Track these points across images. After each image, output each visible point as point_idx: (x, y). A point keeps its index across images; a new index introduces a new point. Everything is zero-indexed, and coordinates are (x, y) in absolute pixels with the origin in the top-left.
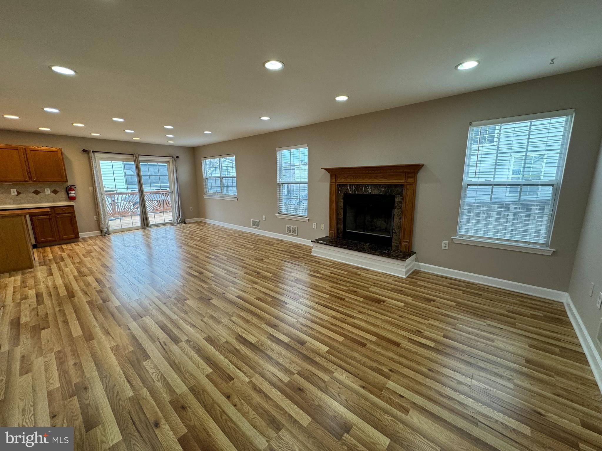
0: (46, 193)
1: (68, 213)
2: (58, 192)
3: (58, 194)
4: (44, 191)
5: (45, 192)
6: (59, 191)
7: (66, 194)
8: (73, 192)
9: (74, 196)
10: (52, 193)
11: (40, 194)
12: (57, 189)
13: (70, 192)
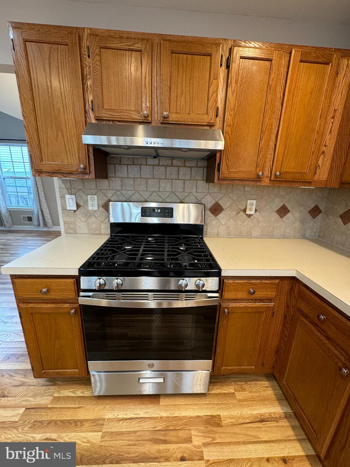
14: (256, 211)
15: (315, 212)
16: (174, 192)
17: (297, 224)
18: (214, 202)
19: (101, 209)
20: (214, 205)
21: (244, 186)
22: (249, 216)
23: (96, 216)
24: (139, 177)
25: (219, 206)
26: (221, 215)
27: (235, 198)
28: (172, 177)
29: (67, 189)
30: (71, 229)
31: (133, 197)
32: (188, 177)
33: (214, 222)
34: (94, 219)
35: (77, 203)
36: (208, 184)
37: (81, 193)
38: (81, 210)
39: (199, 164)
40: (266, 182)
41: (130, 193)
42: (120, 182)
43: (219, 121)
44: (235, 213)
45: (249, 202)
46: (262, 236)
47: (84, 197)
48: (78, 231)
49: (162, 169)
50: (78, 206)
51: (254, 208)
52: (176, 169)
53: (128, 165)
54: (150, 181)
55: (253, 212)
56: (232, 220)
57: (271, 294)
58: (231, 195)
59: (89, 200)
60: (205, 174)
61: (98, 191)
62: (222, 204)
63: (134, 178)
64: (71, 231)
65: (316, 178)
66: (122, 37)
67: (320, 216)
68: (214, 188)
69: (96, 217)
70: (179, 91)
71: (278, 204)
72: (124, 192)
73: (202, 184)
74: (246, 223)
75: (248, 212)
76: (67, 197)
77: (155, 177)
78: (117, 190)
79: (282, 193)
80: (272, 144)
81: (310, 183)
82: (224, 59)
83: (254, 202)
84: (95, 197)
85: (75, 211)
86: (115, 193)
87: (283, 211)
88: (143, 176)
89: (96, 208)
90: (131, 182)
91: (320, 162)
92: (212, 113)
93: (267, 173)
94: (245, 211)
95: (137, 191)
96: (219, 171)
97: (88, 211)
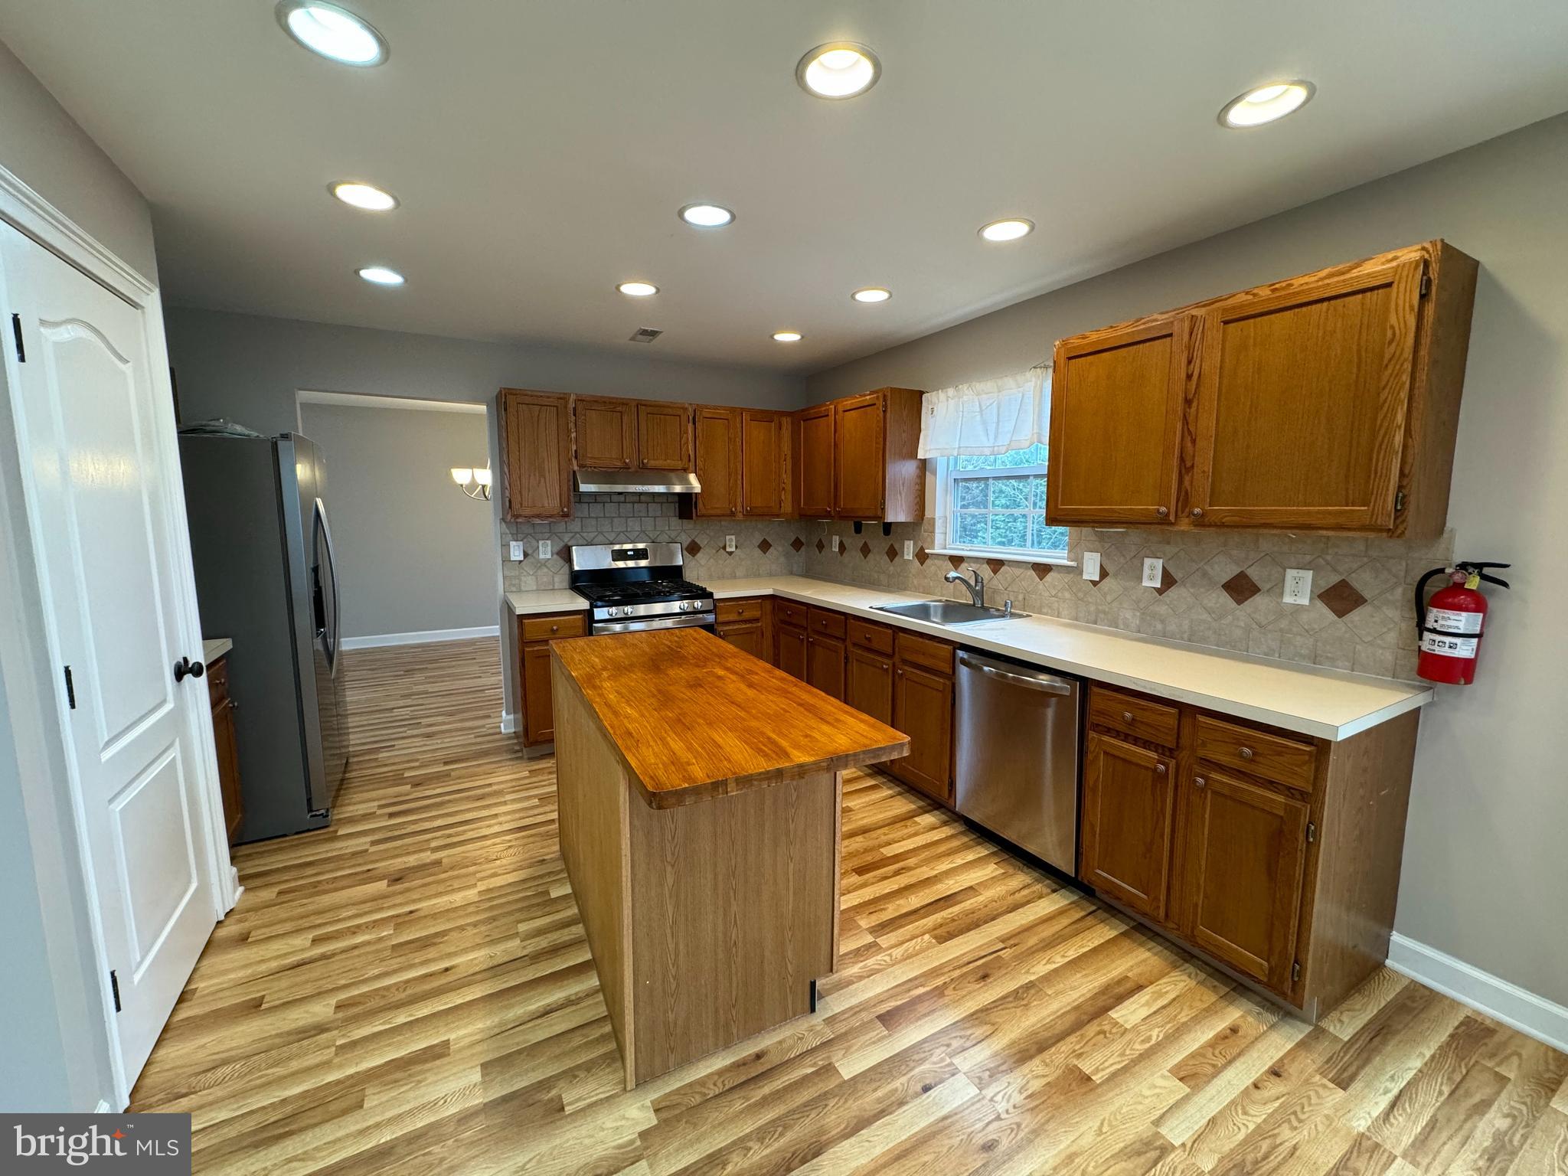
0: (1288, 599)
1: (1271, 784)
2: (1358, 601)
3: (1356, 616)
4: (1278, 588)
5: (1282, 594)
6: (1366, 594)
7: (1409, 625)
8: (1463, 621)
9: (1464, 650)
10: (1319, 604)
11: (1257, 599)
12: (1363, 582)
13: (1438, 617)
14: (736, 547)
15: (797, 544)
16: (644, 532)
17: (782, 559)
18: (690, 540)
19: (555, 556)
20: (690, 544)
21: (720, 521)
22: (730, 553)
23: (549, 566)
24: (602, 515)
25: (696, 543)
26: (699, 555)
27: (712, 534)
28: (641, 514)
29: (512, 534)
30: (514, 585)
31: (596, 539)
32: (659, 513)
33: (693, 563)
34: (546, 570)
35: (524, 552)
36: (680, 521)
37: (530, 538)
38: (530, 560)
39: (670, 500)
40: (740, 516)
41: (592, 535)
42: (579, 524)
43: (692, 464)
44: (714, 551)
45: (728, 537)
46: (747, 576)
47: (534, 543)
48: (523, 588)
49: (629, 506)
50: (526, 555)
51: (734, 544)
52: (645, 505)
53: (589, 503)
54: (615, 520)
55: (733, 549)
56: (712, 560)
57: (757, 614)
58: (708, 532)
59: (540, 548)
60: (677, 510)
61: (552, 535)
62: (699, 542)
63: (597, 518)
64: (514, 589)
65: (782, 511)
66: (605, 402)
67: (803, 549)
68: (688, 524)
69: (547, 567)
70: (655, 443)
71: (758, 539)
72: (585, 535)
73: (675, 521)
74: (728, 561)
75: (728, 549)
76: (513, 544)
77: (621, 514)
78: (576, 533)
79: (760, 526)
80: (739, 482)
81: (778, 516)
82: (691, 418)
83: (733, 537)
84: (549, 542)
85: (520, 562)
86: (573, 537)
87: (765, 546)
88: (607, 515)
89: (549, 556)
90: (593, 522)
91: (783, 498)
92: (685, 459)
93: (739, 508)
94: (724, 548)
95: (602, 533)
96: (696, 508)
97: (539, 561)
